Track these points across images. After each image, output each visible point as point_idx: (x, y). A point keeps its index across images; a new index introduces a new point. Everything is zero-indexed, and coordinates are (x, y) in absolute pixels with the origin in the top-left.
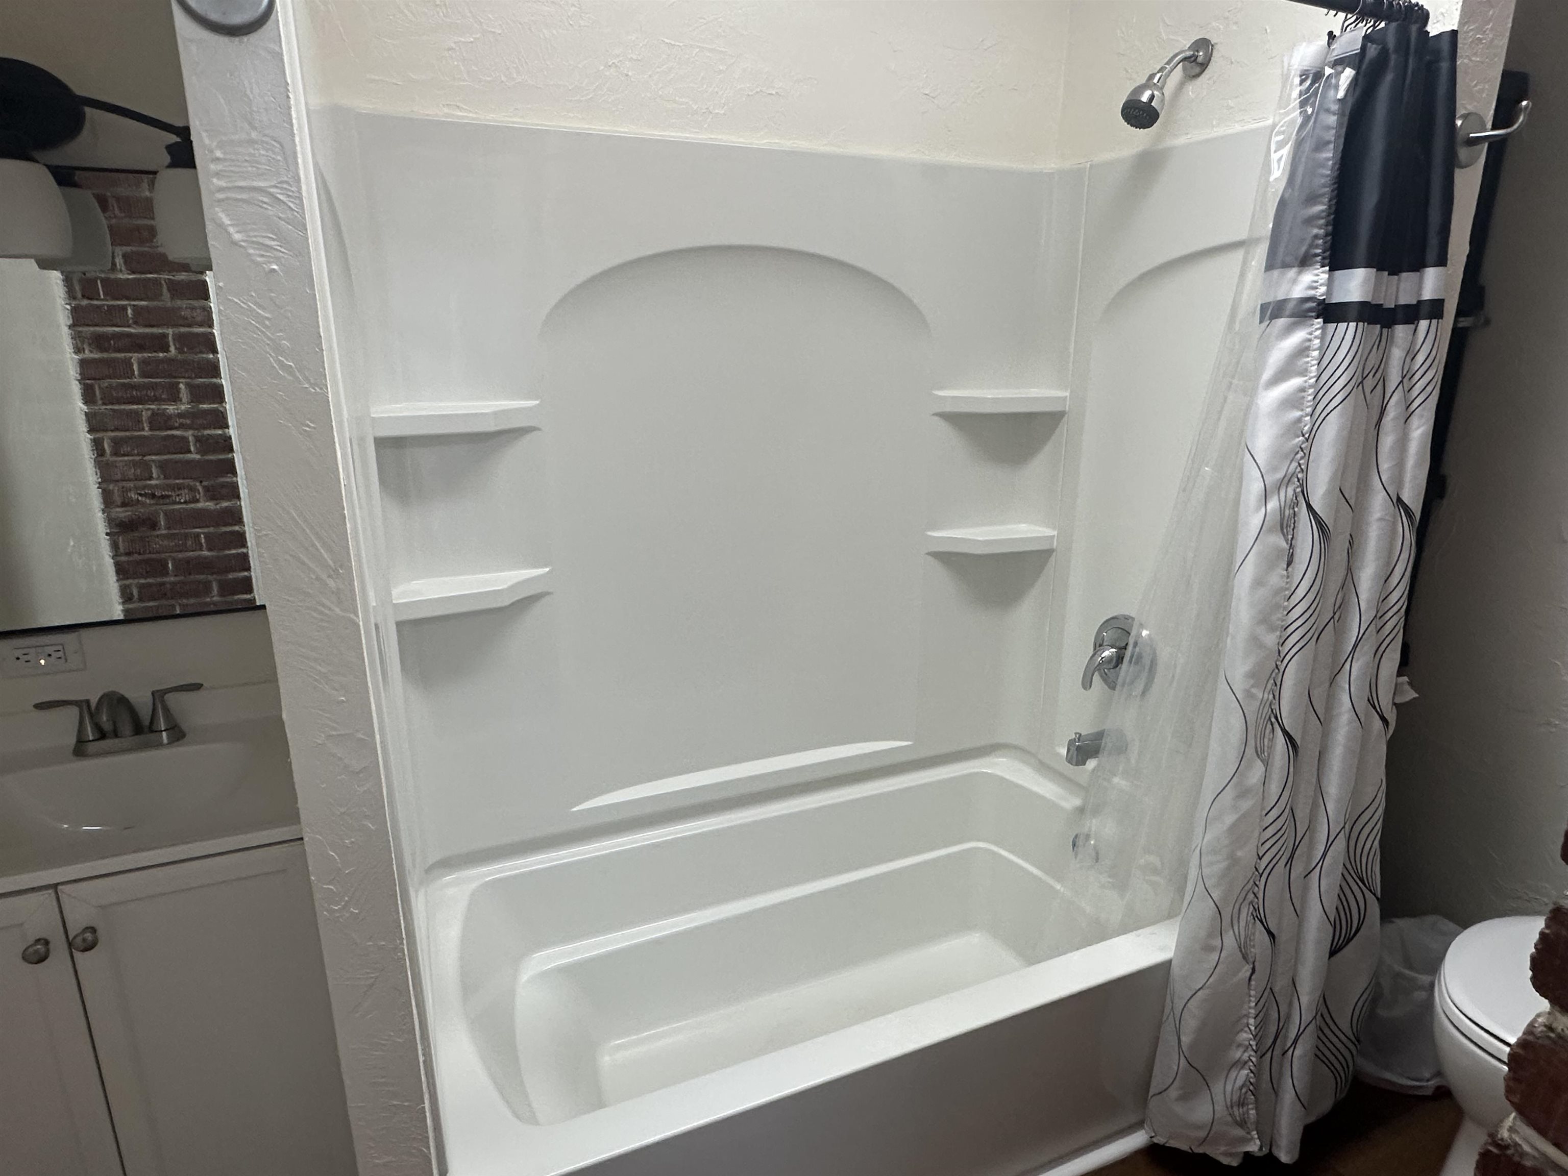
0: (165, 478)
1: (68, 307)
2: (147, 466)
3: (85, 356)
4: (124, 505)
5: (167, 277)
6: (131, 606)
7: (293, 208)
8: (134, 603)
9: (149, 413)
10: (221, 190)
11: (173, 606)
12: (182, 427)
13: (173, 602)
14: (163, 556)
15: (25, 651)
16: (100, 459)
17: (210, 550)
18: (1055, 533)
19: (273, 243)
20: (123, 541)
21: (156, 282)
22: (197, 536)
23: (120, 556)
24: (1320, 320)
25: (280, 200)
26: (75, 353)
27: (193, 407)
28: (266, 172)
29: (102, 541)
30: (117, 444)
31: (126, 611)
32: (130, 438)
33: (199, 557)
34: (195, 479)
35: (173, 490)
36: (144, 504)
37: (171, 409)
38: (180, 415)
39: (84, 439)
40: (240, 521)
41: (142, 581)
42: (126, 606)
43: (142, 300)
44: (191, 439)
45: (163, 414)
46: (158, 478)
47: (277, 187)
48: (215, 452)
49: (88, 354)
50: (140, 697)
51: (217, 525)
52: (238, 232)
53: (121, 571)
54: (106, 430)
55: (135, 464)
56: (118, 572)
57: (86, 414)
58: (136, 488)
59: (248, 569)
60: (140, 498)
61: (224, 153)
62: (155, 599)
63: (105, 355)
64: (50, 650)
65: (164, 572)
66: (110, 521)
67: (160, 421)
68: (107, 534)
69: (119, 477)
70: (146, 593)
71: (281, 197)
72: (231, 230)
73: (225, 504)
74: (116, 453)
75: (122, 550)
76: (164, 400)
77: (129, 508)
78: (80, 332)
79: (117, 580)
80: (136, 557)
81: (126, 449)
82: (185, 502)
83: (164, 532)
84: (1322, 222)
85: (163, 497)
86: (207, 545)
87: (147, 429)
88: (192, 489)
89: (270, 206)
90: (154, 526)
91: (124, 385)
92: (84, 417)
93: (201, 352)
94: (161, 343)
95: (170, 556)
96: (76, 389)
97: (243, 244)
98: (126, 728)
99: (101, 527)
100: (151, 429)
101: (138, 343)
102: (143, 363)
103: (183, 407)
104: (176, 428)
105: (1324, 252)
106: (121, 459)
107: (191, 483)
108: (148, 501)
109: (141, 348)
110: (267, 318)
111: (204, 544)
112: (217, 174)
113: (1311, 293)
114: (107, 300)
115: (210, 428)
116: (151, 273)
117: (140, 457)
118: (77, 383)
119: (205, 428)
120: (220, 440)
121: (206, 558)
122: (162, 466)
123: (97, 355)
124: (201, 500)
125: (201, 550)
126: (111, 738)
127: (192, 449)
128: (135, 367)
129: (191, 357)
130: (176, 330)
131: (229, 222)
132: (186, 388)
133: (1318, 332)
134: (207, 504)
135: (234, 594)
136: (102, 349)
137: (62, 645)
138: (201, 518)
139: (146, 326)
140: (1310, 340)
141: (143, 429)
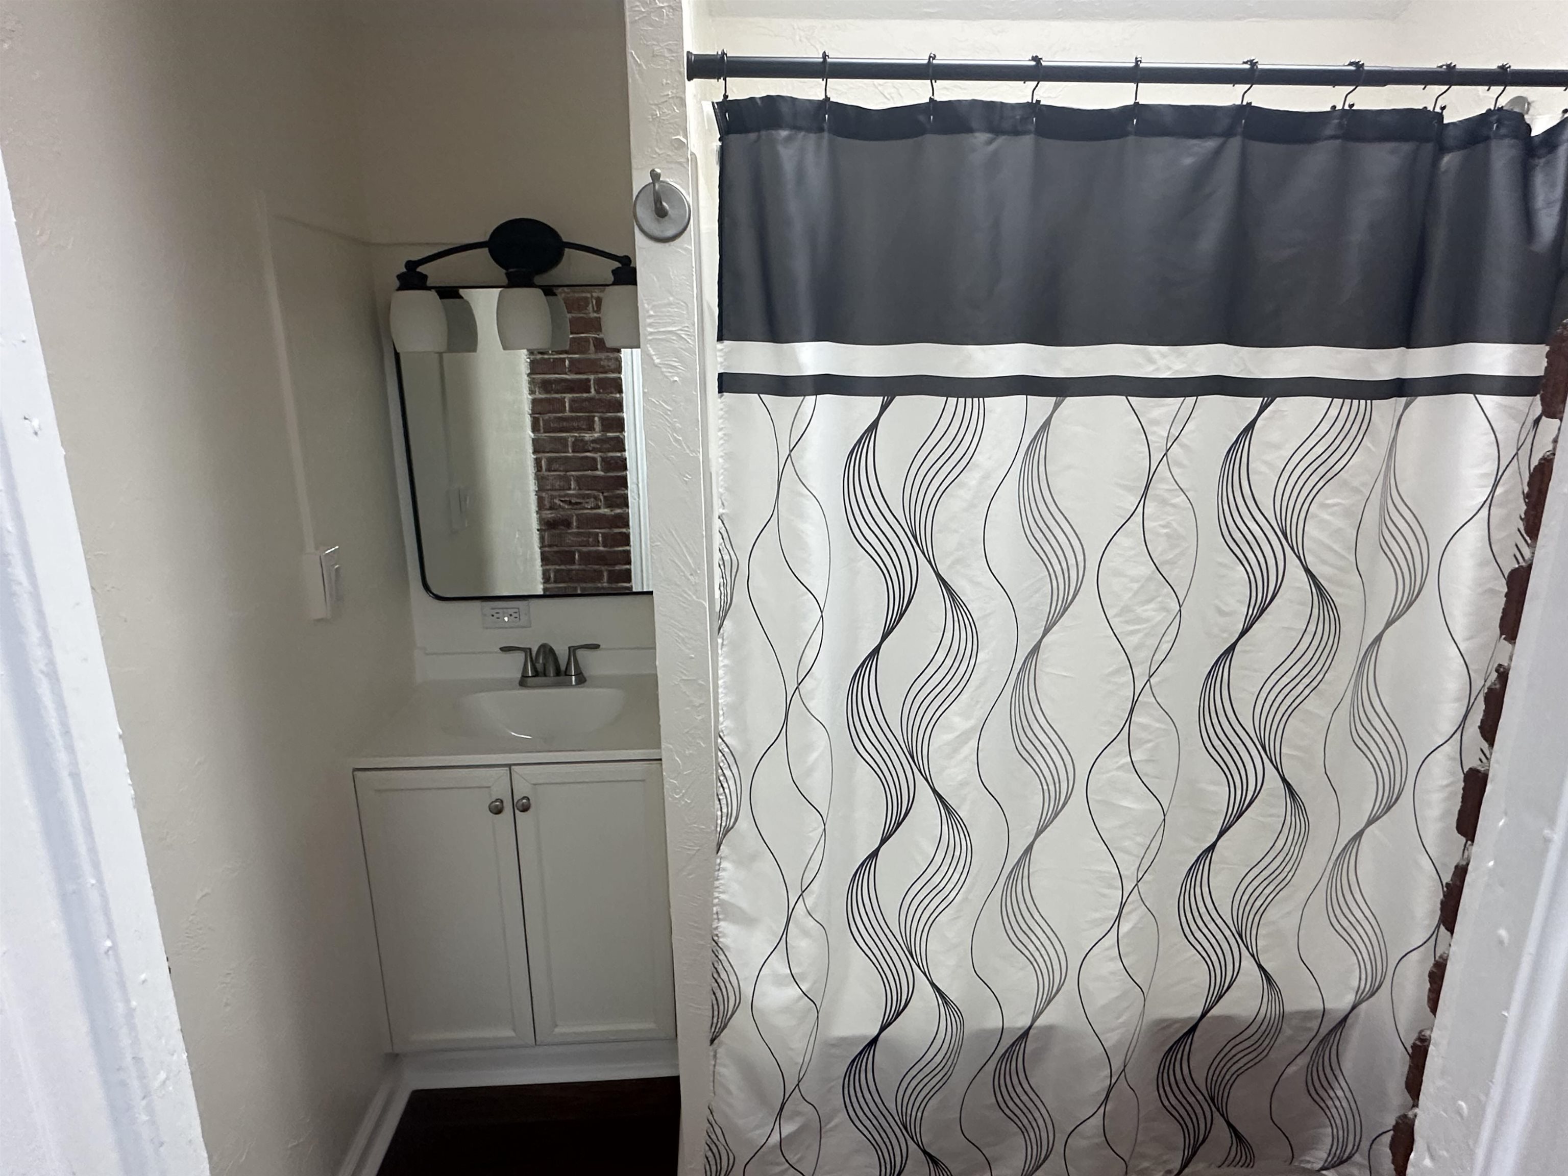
0: (580, 489)
1: (528, 360)
2: (567, 480)
3: (536, 396)
4: (551, 508)
5: (594, 336)
6: (548, 586)
7: (690, 342)
8: (550, 583)
9: (573, 439)
10: (651, 333)
11: (575, 588)
12: (595, 450)
13: (575, 585)
14: (573, 549)
15: (498, 611)
16: (539, 473)
17: (604, 546)
20: (548, 535)
21: (586, 340)
22: (597, 534)
23: (545, 547)
25: (683, 338)
26: (530, 394)
27: (603, 435)
28: (676, 321)
29: (535, 535)
30: (550, 461)
31: (545, 590)
32: (559, 458)
33: (596, 551)
34: (598, 491)
35: (583, 498)
36: (563, 508)
37: (587, 436)
38: (594, 441)
39: (530, 457)
40: (627, 525)
41: (558, 567)
42: (545, 585)
43: (575, 353)
44: (599, 459)
45: (582, 440)
46: (575, 489)
48: (614, 470)
49: (538, 396)
50: (562, 651)
51: (611, 528)
52: (658, 358)
53: (545, 559)
54: (544, 452)
55: (560, 477)
56: (542, 560)
57: (533, 440)
58: (560, 496)
59: (629, 563)
60: (561, 504)
61: (655, 312)
62: (564, 582)
63: (548, 396)
64: (511, 612)
65: (573, 562)
66: (541, 521)
67: (580, 446)
68: (538, 530)
69: (549, 487)
70: (560, 577)
72: (655, 358)
73: (618, 511)
74: (548, 470)
75: (546, 543)
76: (584, 429)
77: (553, 511)
78: (534, 378)
79: (542, 566)
80: (555, 549)
81: (555, 466)
82: (592, 508)
83: (575, 530)
85: (577, 503)
86: (603, 543)
87: (570, 451)
88: (596, 498)
90: (568, 525)
91: (559, 418)
92: (531, 442)
93: (611, 393)
94: (584, 386)
95: (577, 549)
96: (528, 421)
97: (660, 366)
98: (551, 671)
99: (535, 525)
100: (573, 452)
101: (571, 387)
102: (572, 401)
103: (596, 435)
104: (589, 451)
106: (552, 473)
107: (595, 493)
108: (566, 507)
109: (571, 390)
110: (670, 411)
111: (601, 542)
112: (650, 325)
114: (553, 355)
115: (612, 451)
116: (583, 333)
117: (564, 473)
118: (529, 416)
119: (609, 451)
120: (618, 461)
121: (602, 552)
122: (578, 479)
123: (543, 396)
124: (602, 507)
125: (598, 546)
126: (541, 676)
127: (599, 467)
128: (567, 405)
129: (604, 396)
130: (596, 376)
131: (653, 353)
132: (599, 421)
134: (606, 510)
135: (618, 583)
136: (547, 392)
137: (518, 609)
138: (600, 521)
139: (576, 373)
141: (568, 452)
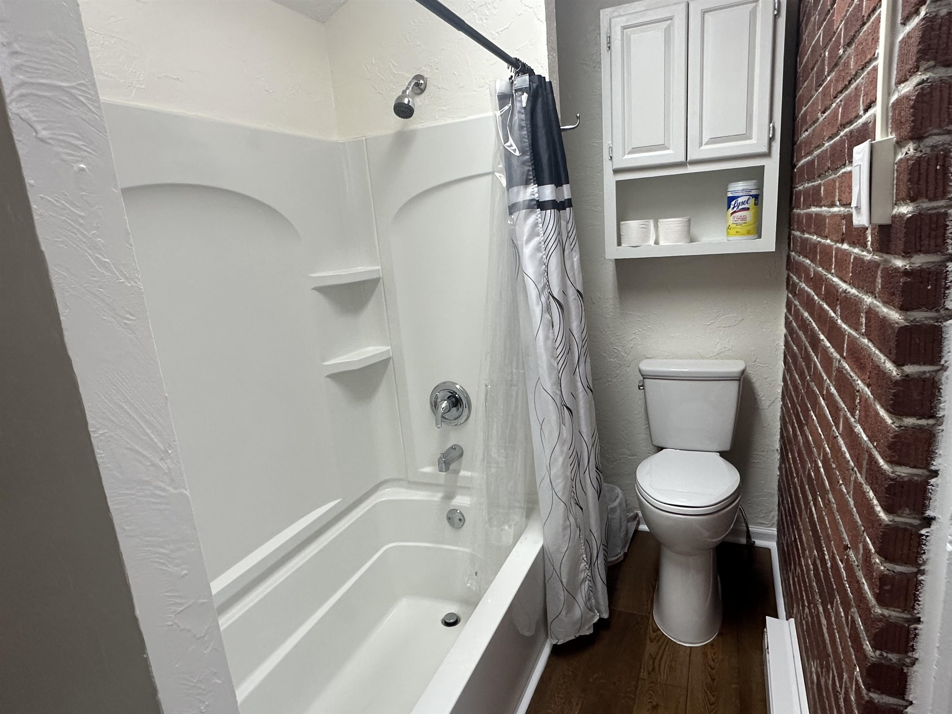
7: (93, 110)
18: (389, 348)
19: (79, 143)
24: (539, 210)
25: (82, 102)
28: (65, 72)
47: (78, 89)
52: (44, 129)
71: (81, 98)
72: (39, 127)
84: (530, 164)
89: (73, 106)
97: (50, 141)
105: (534, 177)
110: (82, 217)
113: (533, 197)
131: (35, 119)
133: (539, 216)
140: (537, 219)
